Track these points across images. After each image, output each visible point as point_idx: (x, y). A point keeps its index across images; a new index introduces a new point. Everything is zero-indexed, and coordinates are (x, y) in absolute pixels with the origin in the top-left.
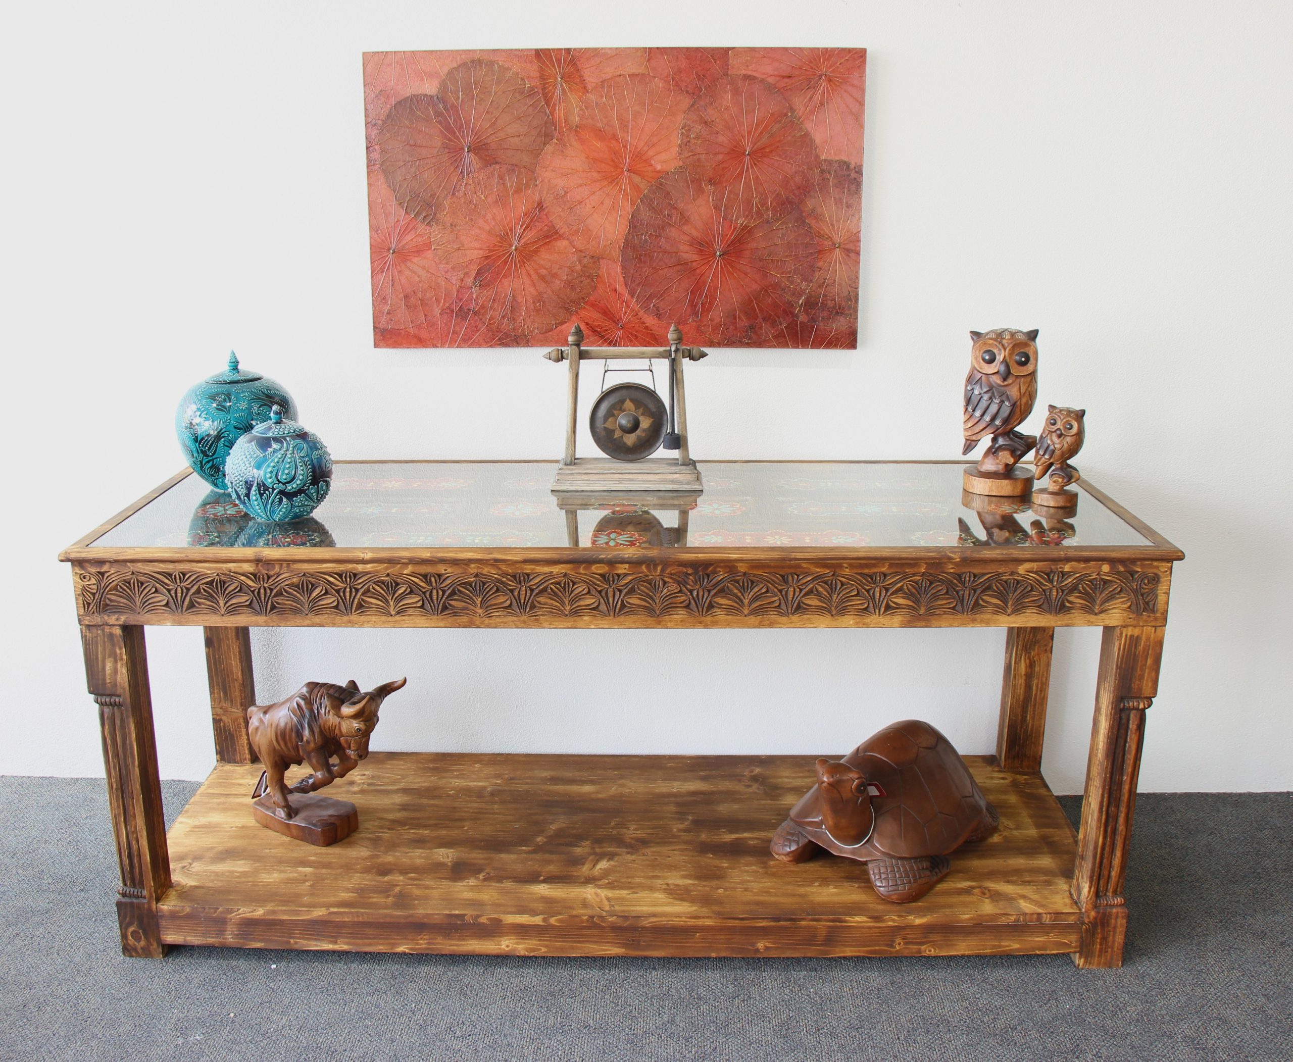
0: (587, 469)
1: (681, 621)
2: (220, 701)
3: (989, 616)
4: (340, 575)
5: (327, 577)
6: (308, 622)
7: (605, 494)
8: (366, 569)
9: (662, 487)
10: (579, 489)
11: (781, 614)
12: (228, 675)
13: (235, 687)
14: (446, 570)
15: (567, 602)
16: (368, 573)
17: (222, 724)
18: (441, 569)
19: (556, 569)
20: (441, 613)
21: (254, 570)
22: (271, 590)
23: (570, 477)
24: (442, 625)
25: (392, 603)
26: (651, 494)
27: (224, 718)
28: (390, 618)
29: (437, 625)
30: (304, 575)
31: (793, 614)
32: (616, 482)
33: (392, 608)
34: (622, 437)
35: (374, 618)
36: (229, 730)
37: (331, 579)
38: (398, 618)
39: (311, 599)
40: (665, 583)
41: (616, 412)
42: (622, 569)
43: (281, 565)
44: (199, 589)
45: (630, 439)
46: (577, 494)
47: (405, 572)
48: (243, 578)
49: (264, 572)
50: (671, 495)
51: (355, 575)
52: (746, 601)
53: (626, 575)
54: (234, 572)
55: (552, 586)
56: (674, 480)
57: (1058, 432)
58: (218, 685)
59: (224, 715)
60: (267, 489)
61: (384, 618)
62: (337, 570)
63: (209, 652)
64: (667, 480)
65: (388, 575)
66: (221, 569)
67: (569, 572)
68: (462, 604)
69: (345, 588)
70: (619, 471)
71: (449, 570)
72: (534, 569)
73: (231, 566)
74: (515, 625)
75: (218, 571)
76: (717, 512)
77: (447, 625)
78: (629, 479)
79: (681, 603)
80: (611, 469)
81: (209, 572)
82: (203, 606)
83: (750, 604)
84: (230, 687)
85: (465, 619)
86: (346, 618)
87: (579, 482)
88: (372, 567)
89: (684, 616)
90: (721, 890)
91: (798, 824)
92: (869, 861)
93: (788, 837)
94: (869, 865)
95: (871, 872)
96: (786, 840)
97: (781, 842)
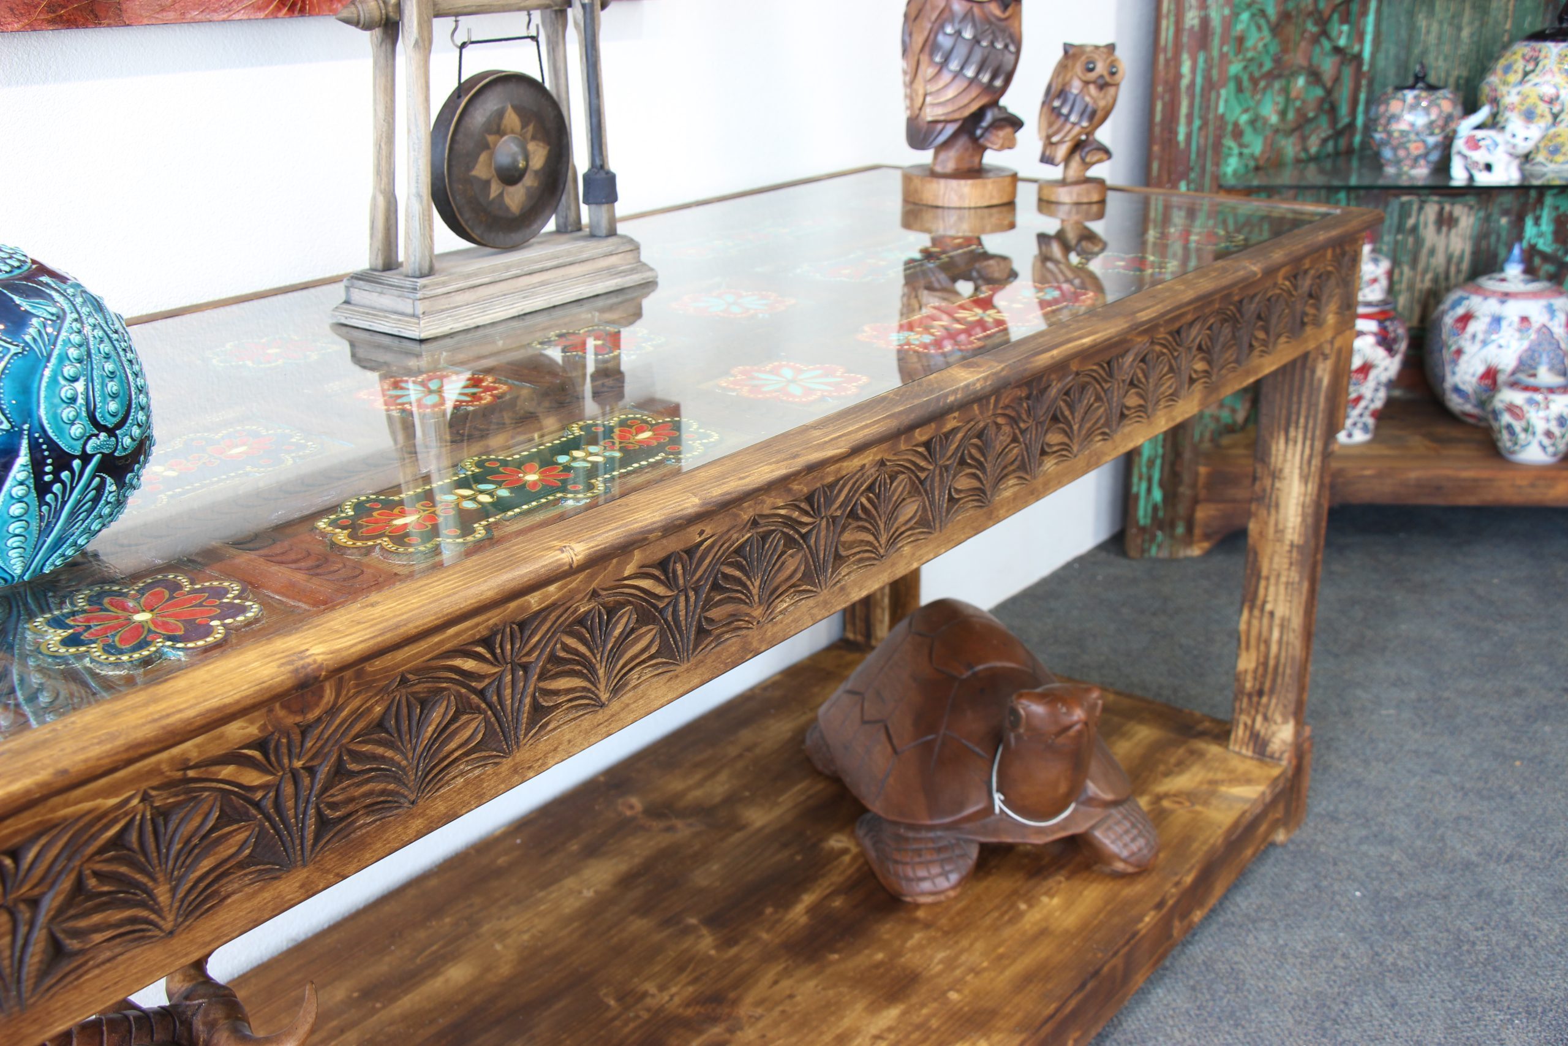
0: (468, 276)
1: (1014, 499)
4: (487, 642)
5: (458, 662)
6: (418, 823)
7: (514, 324)
8: (547, 596)
9: (601, 287)
10: (471, 323)
14: (702, 533)
15: (882, 526)
16: (553, 606)
18: (693, 536)
19: (867, 459)
20: (695, 649)
21: (263, 728)
22: (311, 771)
23: (443, 303)
24: (696, 681)
25: (601, 672)
26: (587, 306)
28: (601, 716)
29: (687, 687)
30: (404, 681)
32: (527, 292)
33: (602, 687)
34: (501, 195)
35: (567, 732)
37: (469, 665)
38: (615, 706)
39: (419, 750)
40: (998, 426)
41: (491, 138)
42: (951, 424)
43: (341, 679)
44: (79, 886)
45: (515, 198)
46: (469, 336)
47: (627, 573)
48: (227, 771)
49: (291, 720)
50: (613, 300)
51: (522, 625)
52: (1076, 427)
53: (954, 431)
54: (196, 766)
55: (864, 500)
56: (608, 268)
57: (1101, 81)
60: (63, 460)
61: (587, 722)
62: (483, 631)
64: (603, 270)
65: (595, 594)
66: (155, 771)
67: (886, 456)
68: (729, 608)
69: (500, 677)
70: (526, 269)
71: (708, 531)
72: (840, 469)
73: (189, 748)
74: (812, 616)
75: (144, 786)
76: (735, 309)
77: (706, 677)
78: (543, 284)
79: (1012, 463)
80: (508, 268)
81: (112, 801)
82: (98, 938)
85: (732, 643)
86: (507, 764)
87: (464, 310)
88: (561, 589)
89: (1017, 488)
90: (953, 996)
91: (947, 827)
92: (1093, 827)
93: (943, 856)
94: (1098, 834)
95: (1107, 842)
96: (942, 862)
97: (935, 870)
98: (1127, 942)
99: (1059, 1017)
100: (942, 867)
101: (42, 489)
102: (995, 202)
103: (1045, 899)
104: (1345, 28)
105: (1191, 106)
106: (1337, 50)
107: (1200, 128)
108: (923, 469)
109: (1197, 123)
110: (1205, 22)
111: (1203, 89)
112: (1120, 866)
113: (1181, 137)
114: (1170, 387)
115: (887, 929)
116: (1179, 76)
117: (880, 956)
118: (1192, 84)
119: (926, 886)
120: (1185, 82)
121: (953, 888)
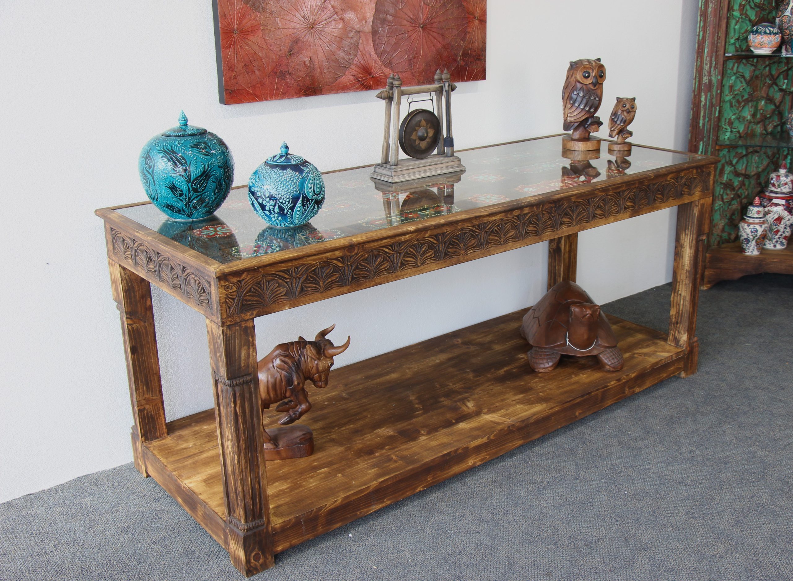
0: (408, 166)
1: (550, 235)
2: (144, 394)
3: (658, 205)
4: (391, 246)
5: (384, 249)
6: (373, 283)
7: (420, 180)
8: (406, 238)
9: (447, 171)
10: (407, 179)
11: (587, 222)
12: (149, 372)
13: (154, 379)
14: (447, 230)
15: (502, 236)
16: (407, 241)
17: (145, 412)
18: (444, 230)
19: (497, 217)
20: (444, 258)
21: (343, 254)
22: (351, 266)
23: (400, 173)
24: (444, 266)
25: (419, 258)
26: (442, 176)
27: (147, 407)
28: (418, 269)
29: (442, 267)
30: (372, 251)
31: (591, 220)
32: (424, 171)
33: (419, 262)
34: (419, 144)
35: (409, 271)
36: (151, 415)
37: (387, 250)
38: (422, 267)
39: (375, 267)
40: (543, 214)
41: (417, 128)
42: (526, 211)
43: (359, 247)
44: (307, 278)
45: (423, 145)
46: (406, 183)
47: (426, 236)
48: (335, 262)
49: (348, 254)
50: (451, 175)
51: (400, 244)
52: (574, 218)
53: (527, 214)
54: (329, 259)
55: (496, 228)
56: (450, 166)
57: (628, 111)
58: (142, 382)
59: (147, 404)
60: (308, 200)
61: (414, 269)
62: (390, 243)
63: (134, 358)
64: (448, 166)
65: (418, 240)
66: (322, 258)
67: (503, 218)
68: (454, 250)
69: (394, 254)
70: (425, 165)
71: (448, 229)
72: (488, 219)
73: (328, 254)
74: (479, 256)
75: (320, 261)
77: (447, 265)
78: (430, 169)
79: (549, 225)
80: (419, 164)
81: (314, 262)
82: (309, 289)
83: (576, 218)
84: (151, 380)
85: (455, 259)
86: (394, 275)
87: (405, 175)
88: (409, 237)
89: (551, 232)
90: (541, 394)
91: (551, 348)
92: (600, 354)
93: (548, 357)
94: (601, 356)
95: (604, 359)
96: (547, 359)
97: (545, 361)
98: (603, 388)
99: (572, 403)
100: (547, 360)
101: (304, 205)
102: (590, 149)
103: (581, 375)
104: (786, 81)
105: (705, 113)
106: (781, 90)
107: (708, 121)
108: (516, 223)
109: (707, 119)
110: (710, 81)
111: (709, 107)
112: (608, 367)
113: (701, 125)
114: (616, 209)
115: (527, 378)
116: (700, 101)
117: (523, 383)
118: (705, 104)
119: (542, 366)
120: (703, 103)
121: (550, 367)
